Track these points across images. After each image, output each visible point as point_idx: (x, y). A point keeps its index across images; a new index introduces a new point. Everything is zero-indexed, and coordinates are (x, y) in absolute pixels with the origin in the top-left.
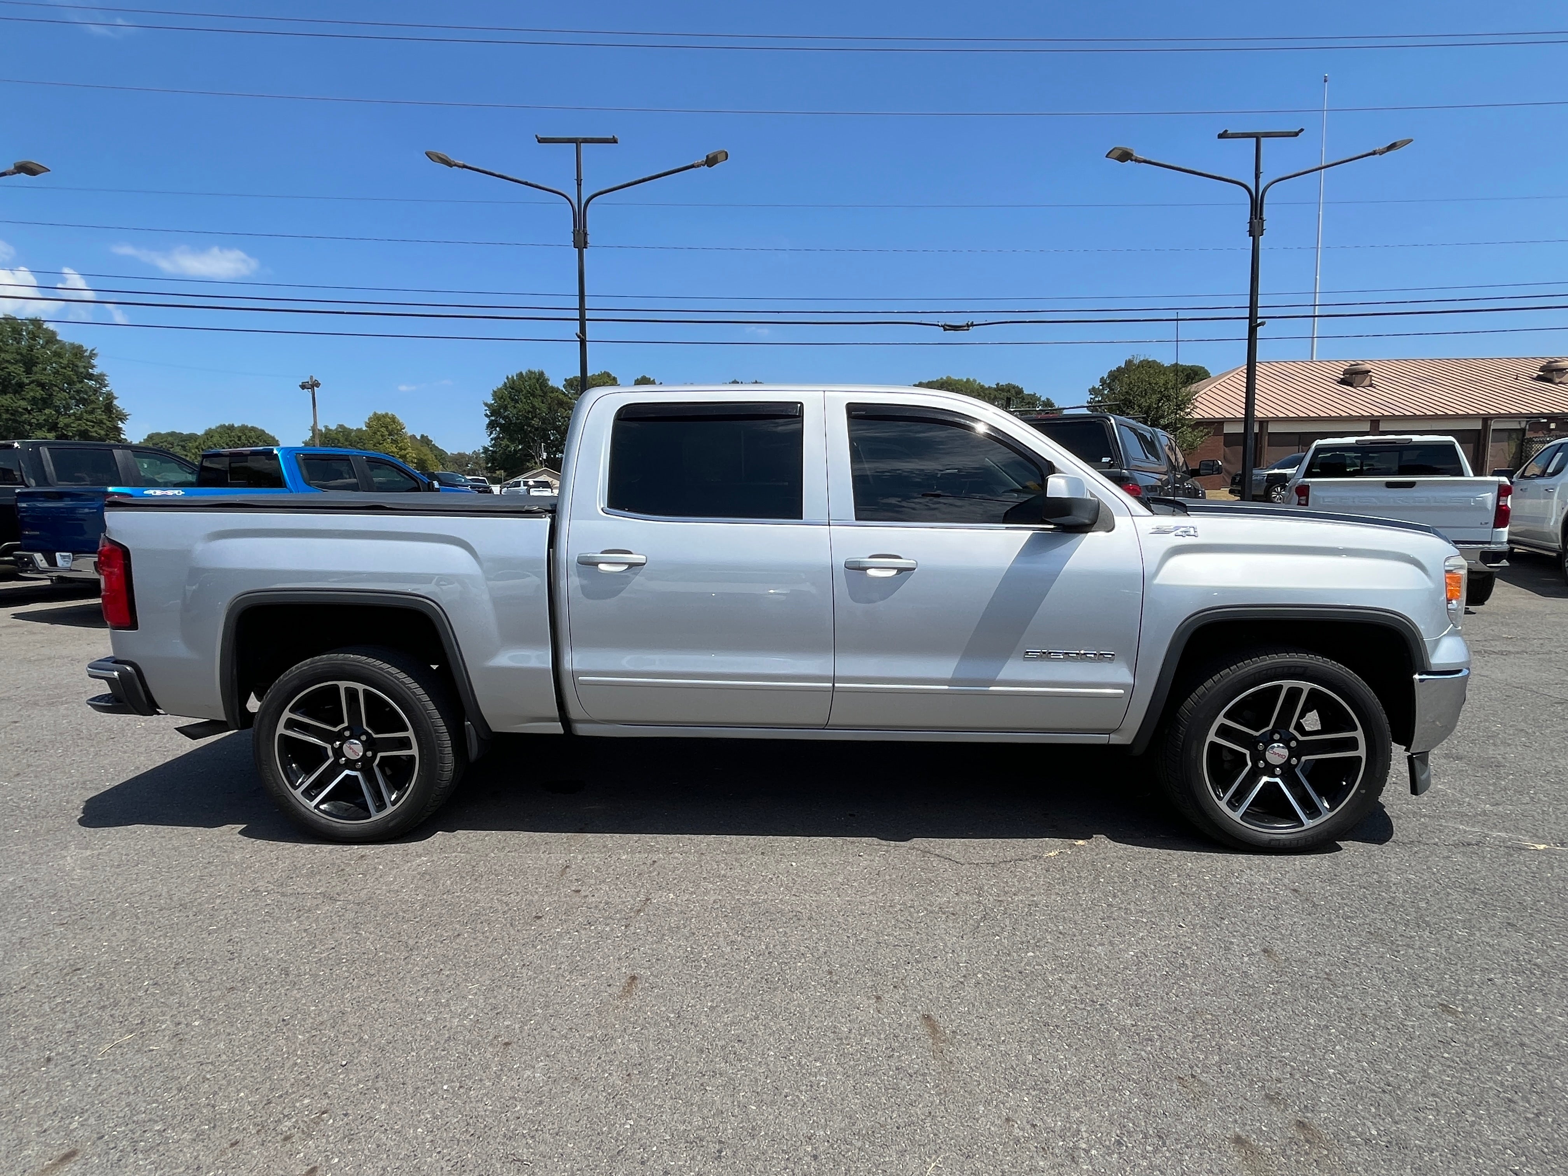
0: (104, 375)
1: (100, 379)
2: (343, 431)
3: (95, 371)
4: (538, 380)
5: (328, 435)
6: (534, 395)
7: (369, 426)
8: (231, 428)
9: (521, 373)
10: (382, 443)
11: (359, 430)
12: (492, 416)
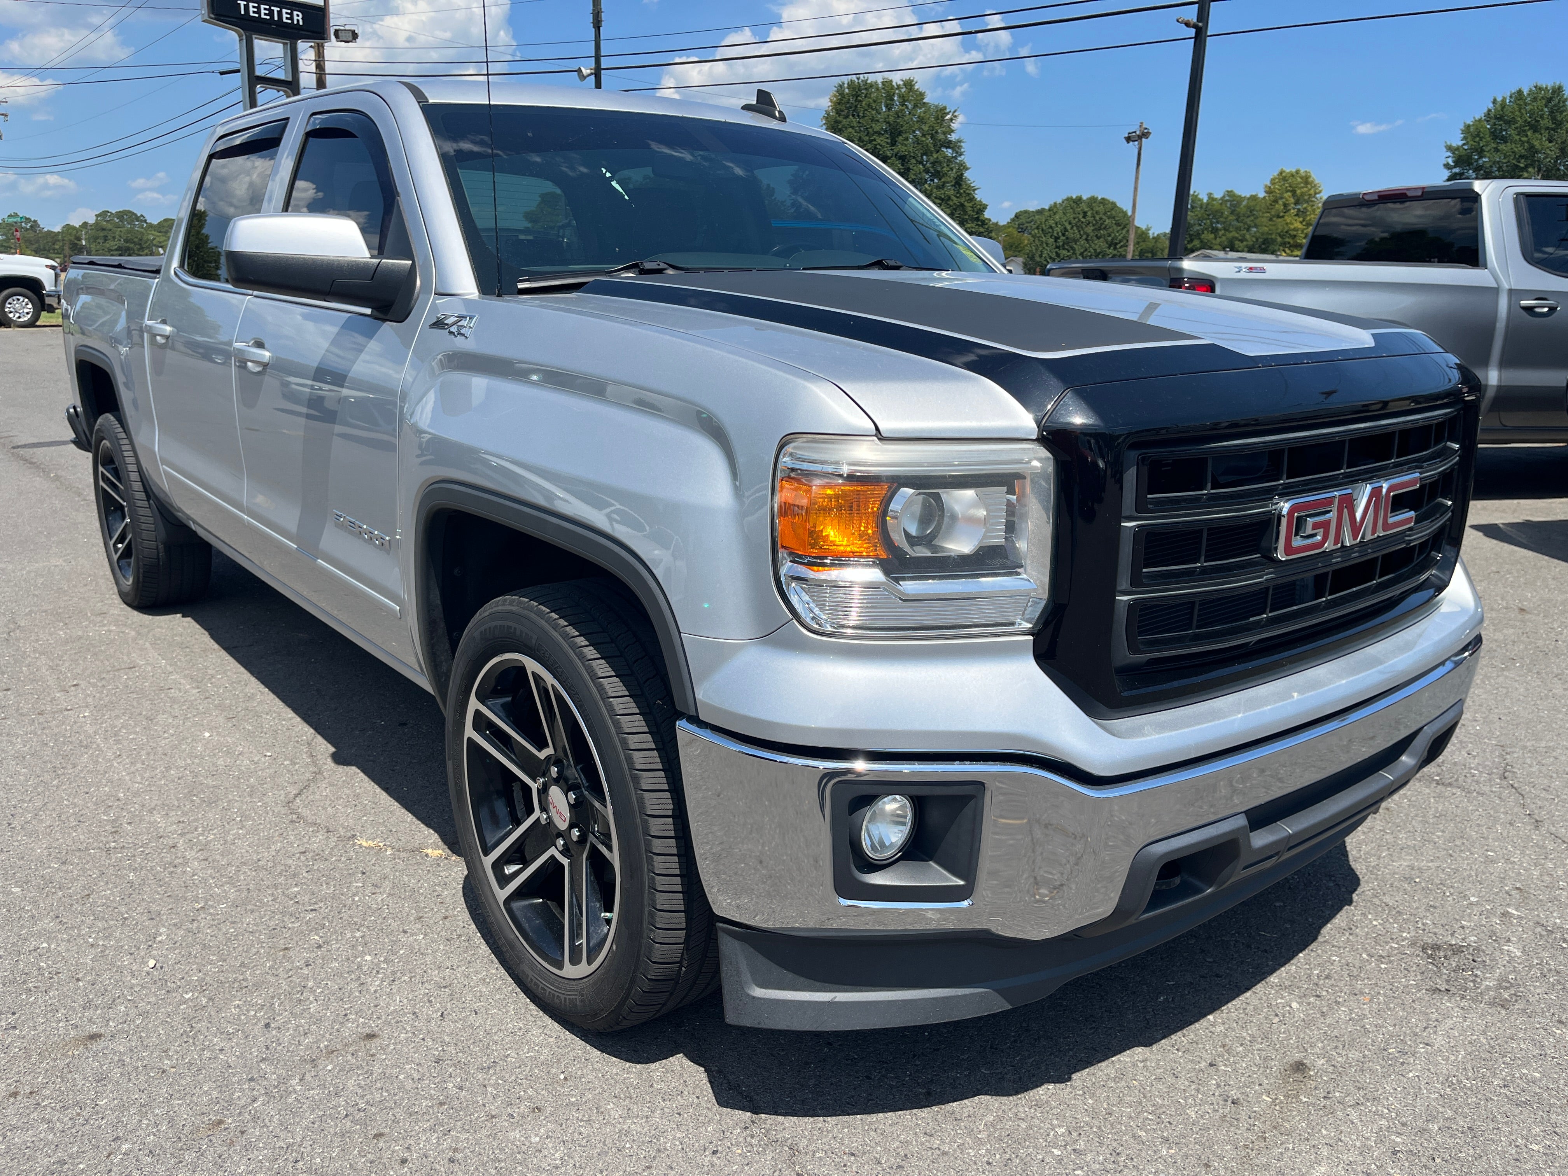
0: (960, 142)
1: (955, 146)
2: (1232, 199)
3: (953, 137)
4: (1550, 100)
5: (1210, 207)
6: (1535, 129)
7: (1269, 191)
8: (1079, 200)
9: (1520, 92)
10: (1283, 217)
11: (1254, 198)
12: (1455, 167)
